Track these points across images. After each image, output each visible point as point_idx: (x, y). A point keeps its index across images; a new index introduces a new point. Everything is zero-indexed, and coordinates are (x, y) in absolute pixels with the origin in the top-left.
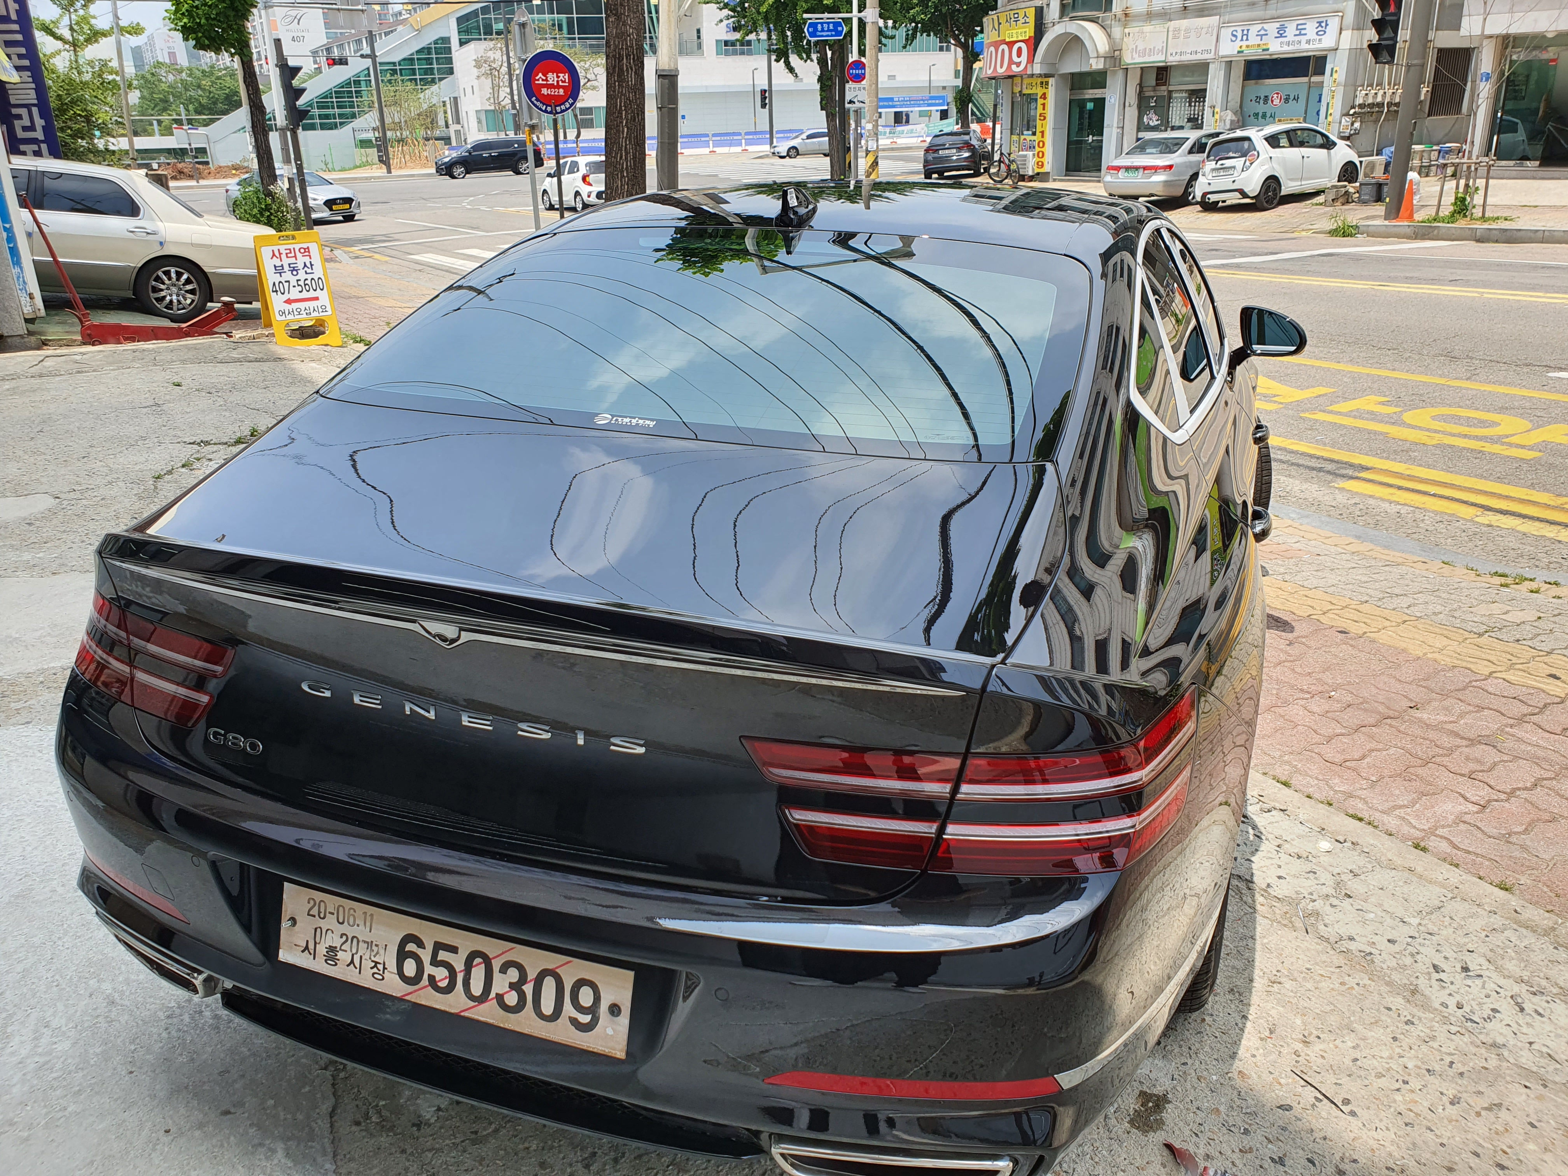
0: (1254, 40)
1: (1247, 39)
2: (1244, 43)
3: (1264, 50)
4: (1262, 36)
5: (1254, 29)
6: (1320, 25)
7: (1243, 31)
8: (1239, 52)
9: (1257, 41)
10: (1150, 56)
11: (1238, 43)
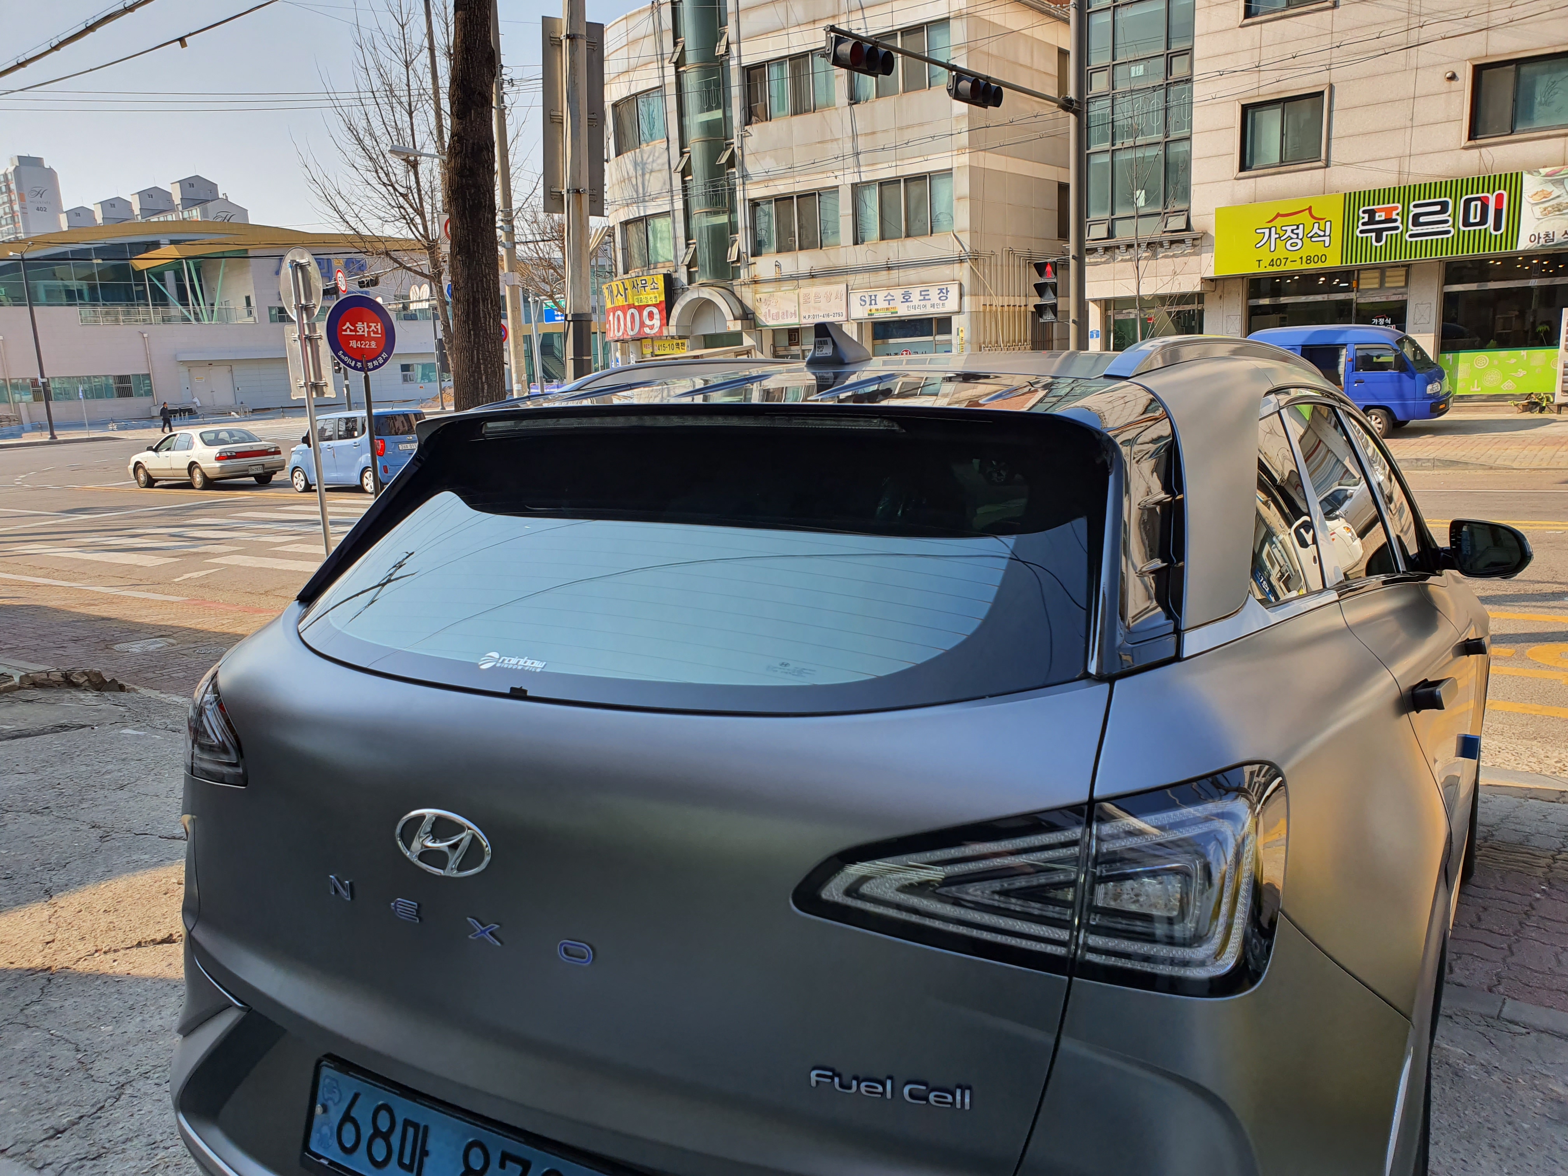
0: (882, 304)
2: (874, 307)
3: (893, 313)
4: (889, 301)
5: (881, 295)
6: (941, 292)
7: (871, 296)
8: (869, 315)
9: (885, 305)
10: (783, 318)
11: (868, 307)
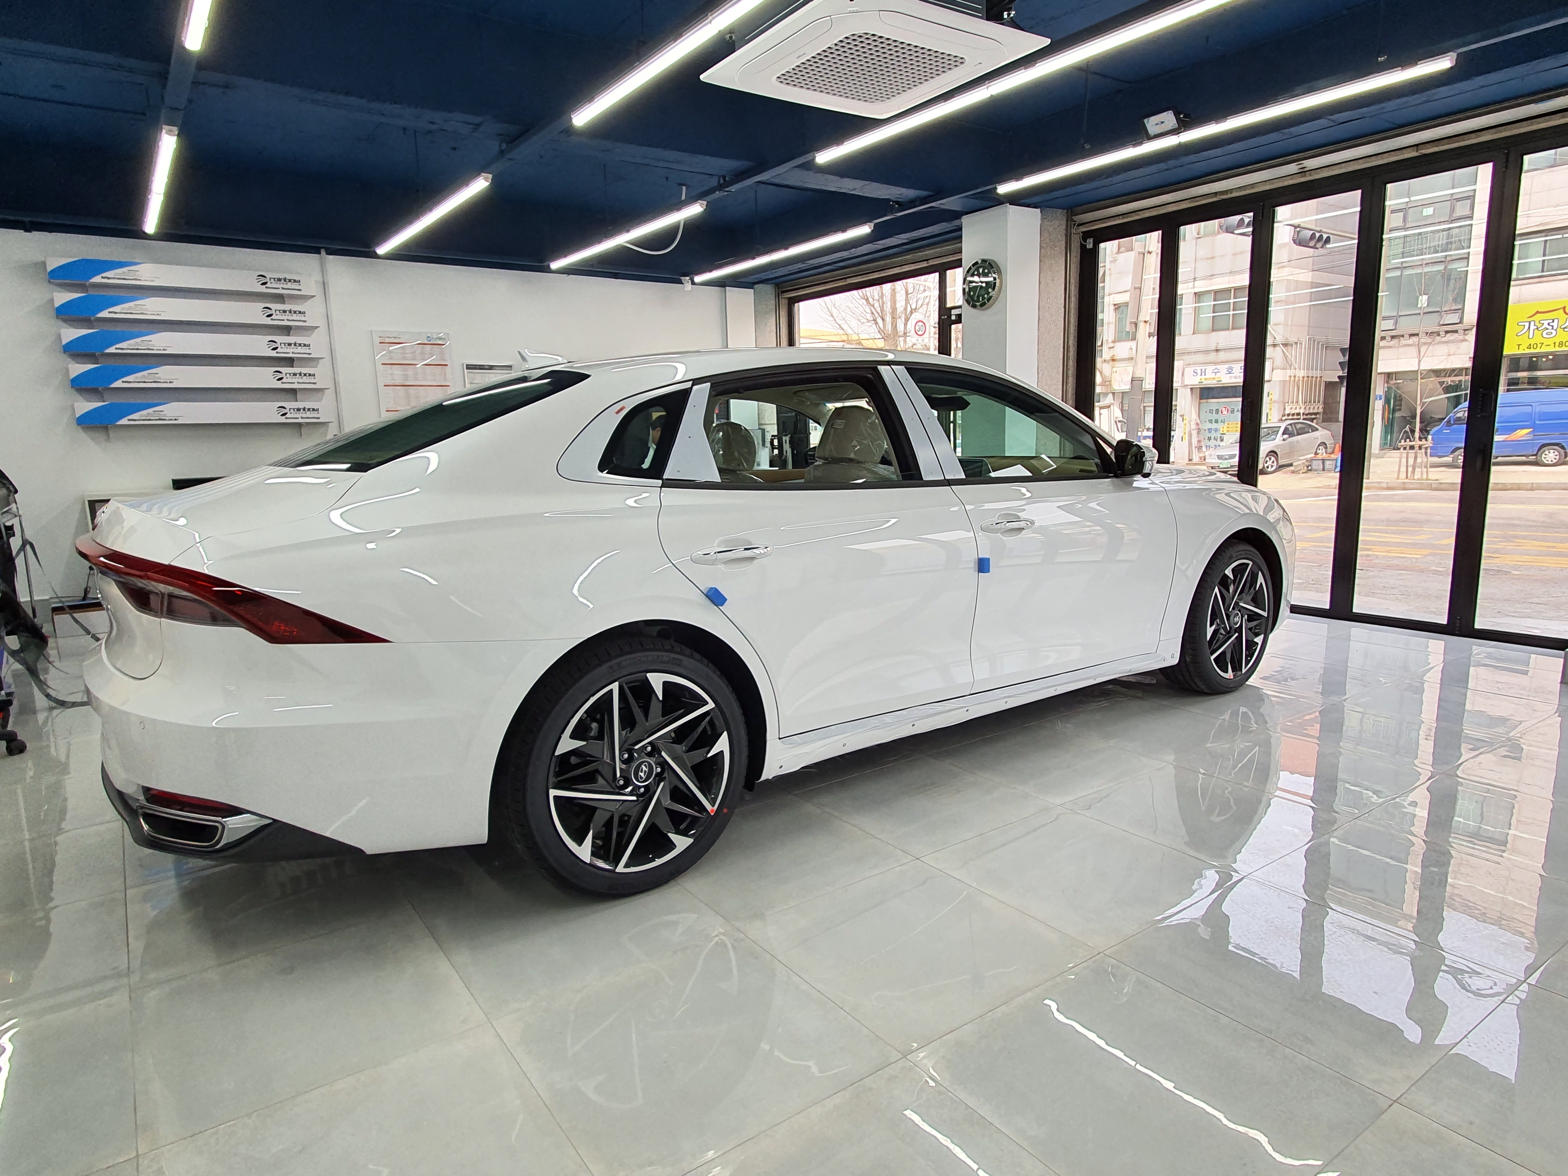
0: (1209, 375)
1: (1205, 375)
2: (1203, 377)
3: (1218, 381)
4: (1216, 373)
5: (1210, 369)
7: (1201, 370)
8: (1199, 382)
9: (1213, 375)
11: (1199, 377)
